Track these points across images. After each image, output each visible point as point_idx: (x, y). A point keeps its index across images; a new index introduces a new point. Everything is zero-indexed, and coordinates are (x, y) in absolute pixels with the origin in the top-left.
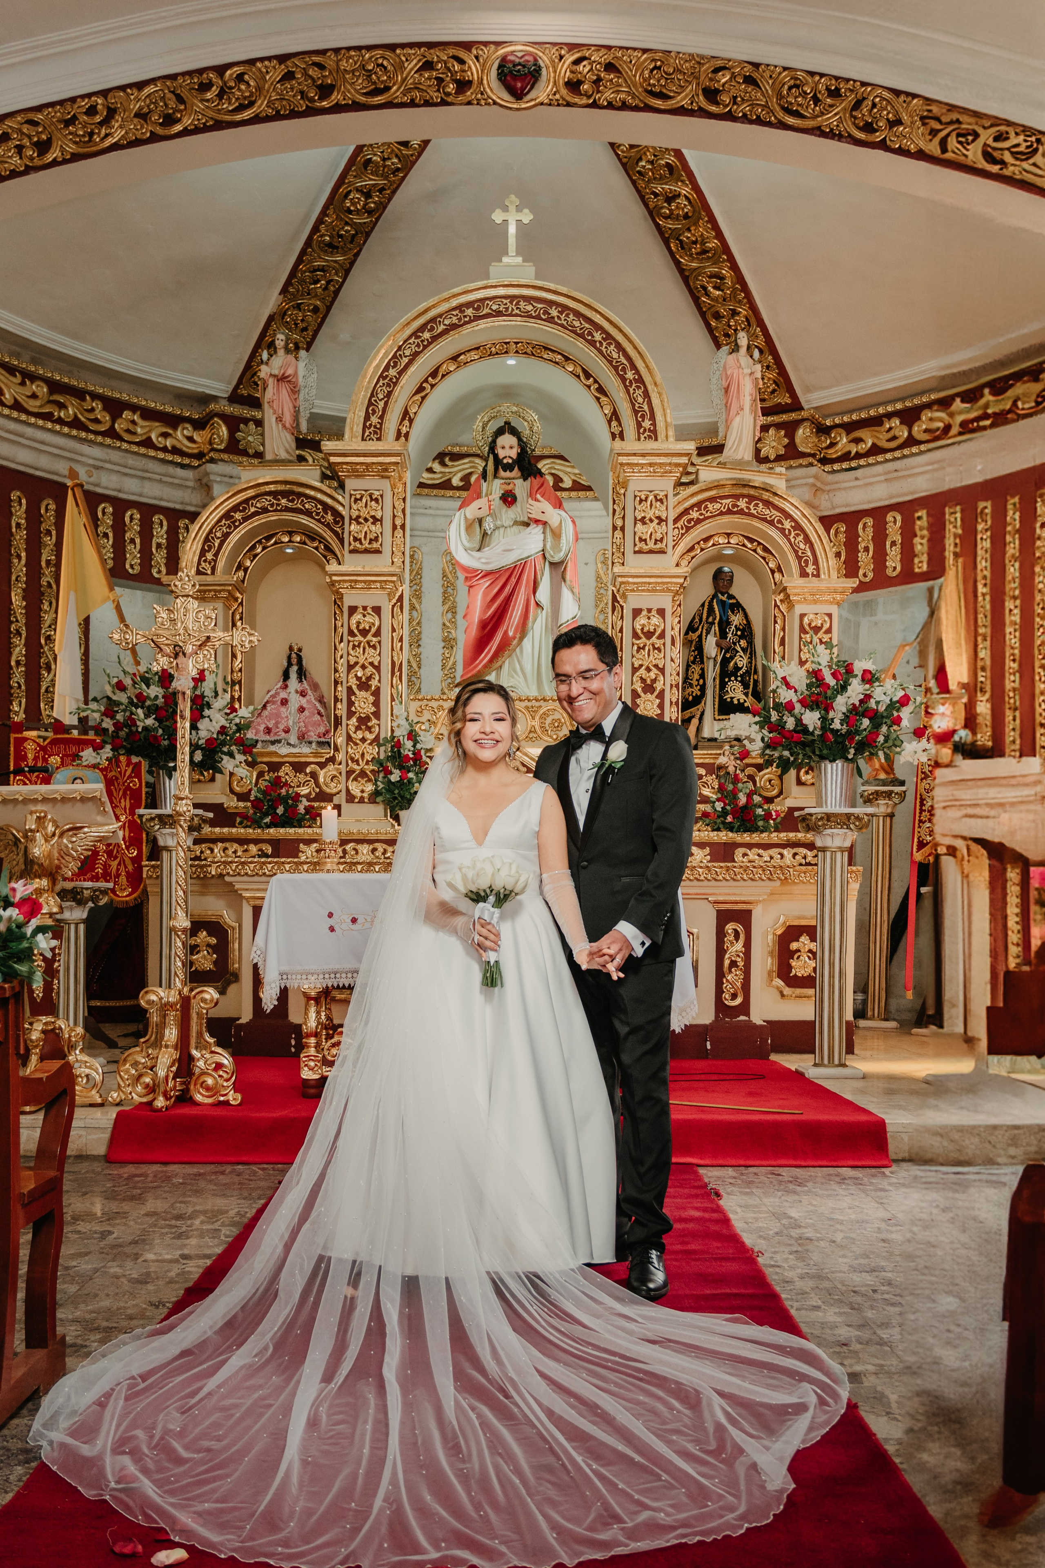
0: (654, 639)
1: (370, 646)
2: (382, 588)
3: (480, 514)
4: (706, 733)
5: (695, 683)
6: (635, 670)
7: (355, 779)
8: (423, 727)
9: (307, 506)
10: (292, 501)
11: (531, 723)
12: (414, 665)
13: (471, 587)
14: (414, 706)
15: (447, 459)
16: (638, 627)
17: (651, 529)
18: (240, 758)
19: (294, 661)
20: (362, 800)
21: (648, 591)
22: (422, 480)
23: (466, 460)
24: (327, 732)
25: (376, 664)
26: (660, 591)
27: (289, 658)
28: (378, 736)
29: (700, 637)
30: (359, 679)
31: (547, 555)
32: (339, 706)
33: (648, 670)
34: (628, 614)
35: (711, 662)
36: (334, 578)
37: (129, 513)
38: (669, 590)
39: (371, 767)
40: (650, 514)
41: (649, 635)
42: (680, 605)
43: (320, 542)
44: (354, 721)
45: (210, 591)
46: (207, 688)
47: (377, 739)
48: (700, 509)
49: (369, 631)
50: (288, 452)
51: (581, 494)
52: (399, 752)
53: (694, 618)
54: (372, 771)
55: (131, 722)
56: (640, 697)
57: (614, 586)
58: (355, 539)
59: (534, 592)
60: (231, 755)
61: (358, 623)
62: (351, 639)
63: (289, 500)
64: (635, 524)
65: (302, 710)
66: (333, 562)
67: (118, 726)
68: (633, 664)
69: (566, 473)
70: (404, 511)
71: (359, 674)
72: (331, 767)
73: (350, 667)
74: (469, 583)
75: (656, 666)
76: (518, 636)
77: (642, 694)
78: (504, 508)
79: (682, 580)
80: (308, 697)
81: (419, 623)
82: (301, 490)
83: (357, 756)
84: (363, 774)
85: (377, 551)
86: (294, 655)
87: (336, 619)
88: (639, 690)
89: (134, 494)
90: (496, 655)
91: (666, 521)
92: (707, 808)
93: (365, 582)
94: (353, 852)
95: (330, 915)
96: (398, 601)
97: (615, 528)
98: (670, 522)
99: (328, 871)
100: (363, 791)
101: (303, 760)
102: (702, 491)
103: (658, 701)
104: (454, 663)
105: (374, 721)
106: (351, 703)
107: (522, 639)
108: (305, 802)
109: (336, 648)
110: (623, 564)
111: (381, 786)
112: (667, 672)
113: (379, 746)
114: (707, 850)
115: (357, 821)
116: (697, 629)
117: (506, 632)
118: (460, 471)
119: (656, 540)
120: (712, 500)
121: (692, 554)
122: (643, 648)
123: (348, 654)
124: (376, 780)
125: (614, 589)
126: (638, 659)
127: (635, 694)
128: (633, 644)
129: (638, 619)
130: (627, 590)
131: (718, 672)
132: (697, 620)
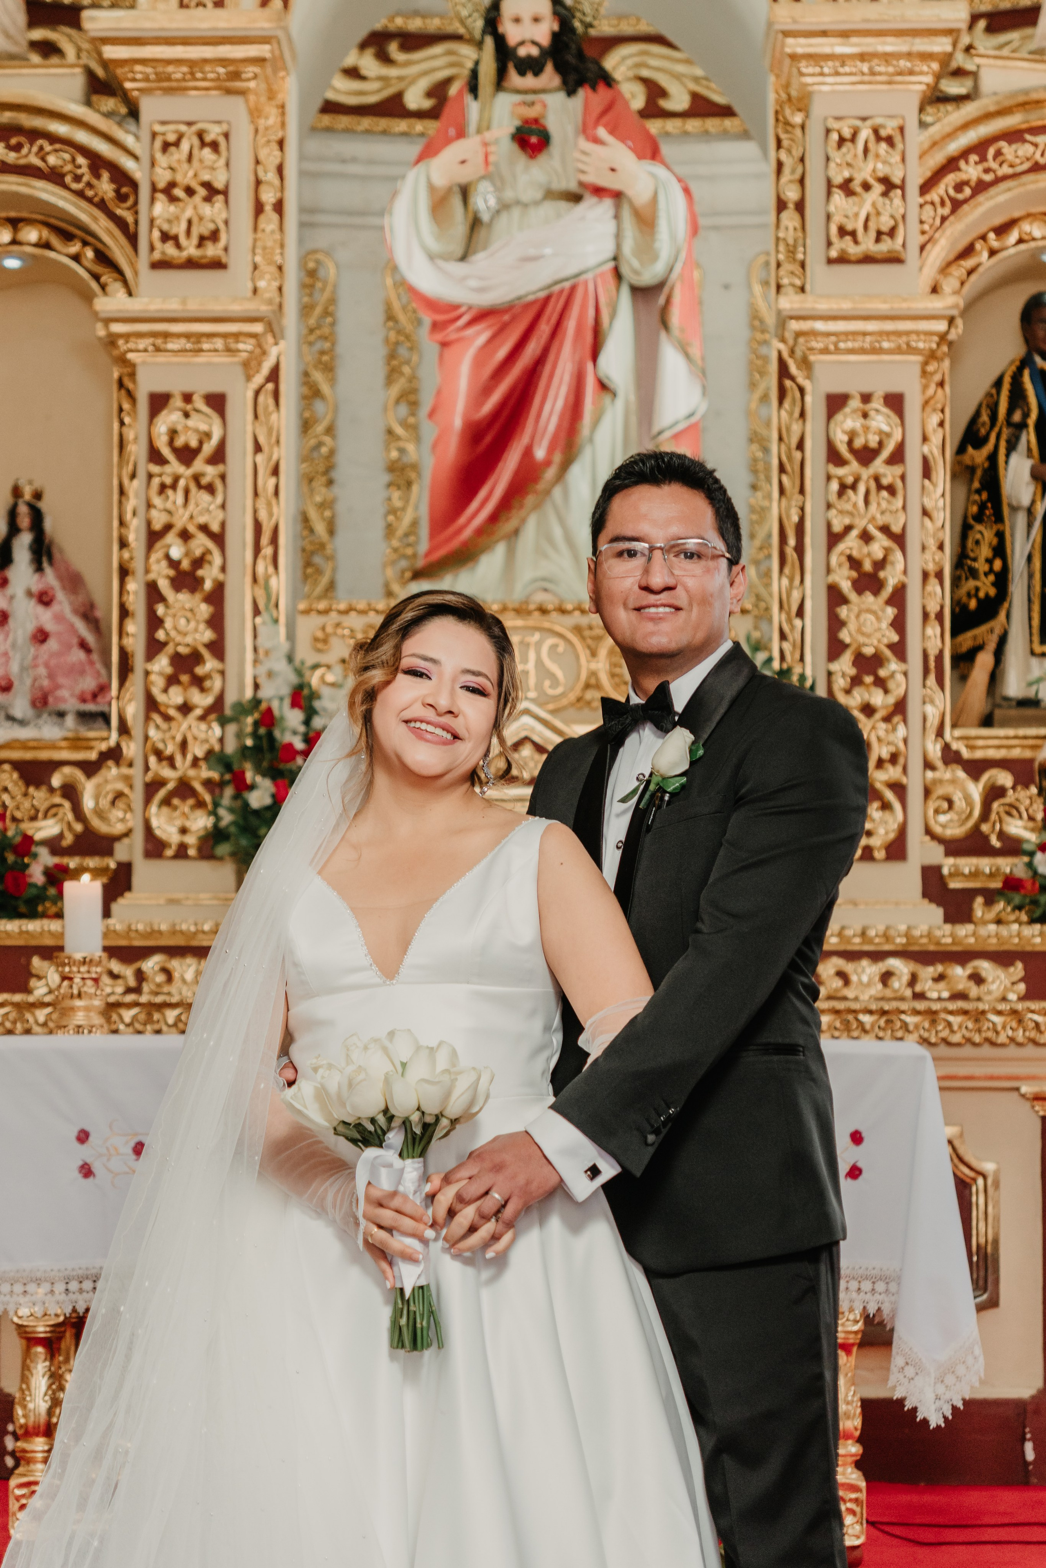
0: (878, 465)
1: (200, 486)
2: (228, 350)
3: (464, 175)
4: (1012, 687)
5: (981, 567)
6: (834, 539)
7: (166, 802)
8: (330, 678)
9: (52, 160)
10: (18, 148)
11: (586, 664)
12: (320, 528)
13: (444, 344)
14: (307, 626)
15: (393, 48)
16: (840, 440)
17: (866, 208)
19: (24, 521)
20: (181, 852)
21: (862, 351)
22: (331, 95)
23: (438, 49)
24: (103, 689)
25: (215, 527)
26: (891, 351)
27: (12, 514)
28: (220, 700)
29: (993, 458)
30: (174, 564)
31: (625, 270)
32: (131, 627)
33: (866, 537)
34: (815, 403)
35: (1021, 519)
36: (117, 328)
38: (911, 350)
39: (206, 772)
40: (865, 172)
41: (866, 455)
42: (941, 384)
43: (85, 243)
44: (162, 664)
47: (217, 706)
48: (983, 159)
49: (196, 452)
50: (8, 36)
51: (712, 124)
52: (270, 736)
53: (977, 414)
54: (208, 783)
56: (845, 601)
57: (783, 340)
58: (166, 237)
59: (595, 356)
61: (173, 433)
62: (155, 469)
63: (10, 148)
64: (829, 194)
65: (41, 636)
66: (116, 289)
68: (829, 525)
69: (678, 77)
70: (280, 170)
71: (176, 553)
72: (112, 771)
73: (154, 537)
74: (440, 336)
75: (885, 529)
76: (557, 458)
77: (853, 596)
78: (521, 159)
79: (942, 326)
80: (55, 607)
81: (330, 430)
82: (38, 122)
83: (170, 749)
84: (184, 789)
85: (217, 265)
86: (23, 509)
87: (122, 423)
88: (846, 586)
90: (507, 504)
91: (902, 187)
92: (1009, 865)
93: (188, 336)
94: (160, 978)
95: (83, 1137)
96: (268, 380)
97: (781, 205)
98: (913, 189)
99: (79, 1029)
100: (184, 831)
101: (44, 755)
102: (988, 116)
103: (891, 612)
104: (415, 524)
105: (210, 664)
106: (154, 622)
107: (566, 465)
108: (45, 858)
109: (122, 492)
110: (802, 289)
111: (227, 818)
112: (913, 542)
113: (223, 722)
114: (1018, 970)
115: (172, 902)
116: (985, 440)
117: (528, 452)
118: (425, 73)
119: (879, 234)
120: (1014, 136)
121: (969, 263)
122: (854, 487)
123: (149, 505)
124: (216, 805)
125: (782, 346)
126: (841, 512)
127: (836, 597)
128: (829, 478)
129: (839, 417)
130: (811, 349)
131: (1039, 540)
132: (985, 418)
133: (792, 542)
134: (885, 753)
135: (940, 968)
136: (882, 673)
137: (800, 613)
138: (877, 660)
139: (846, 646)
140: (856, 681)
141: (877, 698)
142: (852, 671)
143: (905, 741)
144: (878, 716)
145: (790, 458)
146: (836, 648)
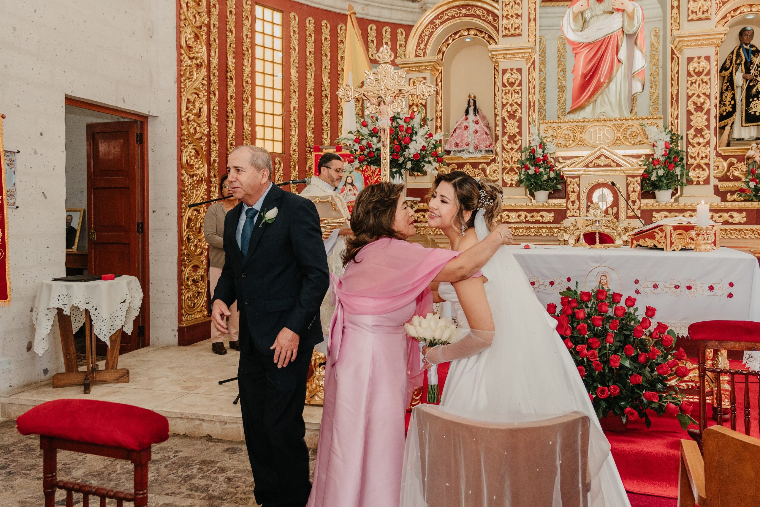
0: (702, 76)
1: (515, 92)
2: (522, 57)
3: (582, 9)
4: (736, 135)
5: (727, 103)
6: (689, 97)
7: (507, 173)
8: (549, 140)
9: (478, 12)
10: (469, 10)
11: (617, 134)
12: (542, 102)
13: (576, 55)
14: (543, 127)
16: (691, 70)
17: (700, 5)
18: (435, 164)
19: (472, 103)
20: (511, 185)
21: (699, 45)
24: (491, 144)
25: (519, 103)
26: (704, 45)
27: (469, 102)
28: (521, 147)
29: (732, 73)
30: (509, 112)
31: (625, 30)
32: (498, 129)
33: (698, 96)
34: (682, 61)
35: (739, 89)
36: (494, 53)
37: (384, 29)
38: (713, 44)
39: (517, 166)
41: (699, 74)
42: (717, 53)
43: (485, 33)
44: (506, 137)
45: (423, 66)
46: (416, 122)
49: (515, 83)
52: (534, 155)
53: (725, 62)
54: (518, 168)
55: (369, 146)
56: (692, 114)
57: (673, 44)
58: (506, 29)
59: (617, 54)
60: (430, 162)
61: (508, 79)
62: (504, 89)
63: (467, 10)
64: (689, 2)
65: (476, 132)
66: (494, 44)
67: (362, 149)
68: (687, 94)
70: (535, 10)
71: (509, 110)
72: (493, 165)
73: (504, 106)
74: (575, 52)
75: (704, 94)
76: (607, 81)
77: (695, 113)
78: (597, 3)
80: (480, 124)
81: (544, 79)
83: (509, 159)
84: (512, 170)
85: (519, 35)
86: (471, 100)
87: (495, 78)
88: (692, 110)
89: (387, 18)
90: (593, 94)
92: (738, 184)
93: (512, 54)
96: (532, 64)
97: (673, 7)
100: (512, 180)
103: (706, 116)
104: (565, 100)
105: (518, 138)
106: (504, 127)
107: (609, 83)
109: (495, 95)
110: (679, 29)
111: (523, 177)
112: (712, 97)
113: (522, 152)
114: (744, 214)
115: (509, 198)
116: (730, 68)
117: (599, 79)
119: (703, 12)
121: (725, 20)
122: (695, 82)
123: (503, 98)
124: (520, 173)
125: (673, 46)
126: (691, 90)
127: (689, 113)
128: (688, 81)
129: (691, 64)
130: (683, 46)
131: (745, 95)
132: (728, 62)
133: (675, 99)
134: (704, 155)
135: (720, 214)
136: (703, 133)
137: (677, 118)
138: (702, 130)
139: (693, 126)
140: (695, 136)
141: (701, 140)
142: (694, 133)
143: (710, 152)
144: (702, 145)
145: (674, 76)
146: (689, 127)
